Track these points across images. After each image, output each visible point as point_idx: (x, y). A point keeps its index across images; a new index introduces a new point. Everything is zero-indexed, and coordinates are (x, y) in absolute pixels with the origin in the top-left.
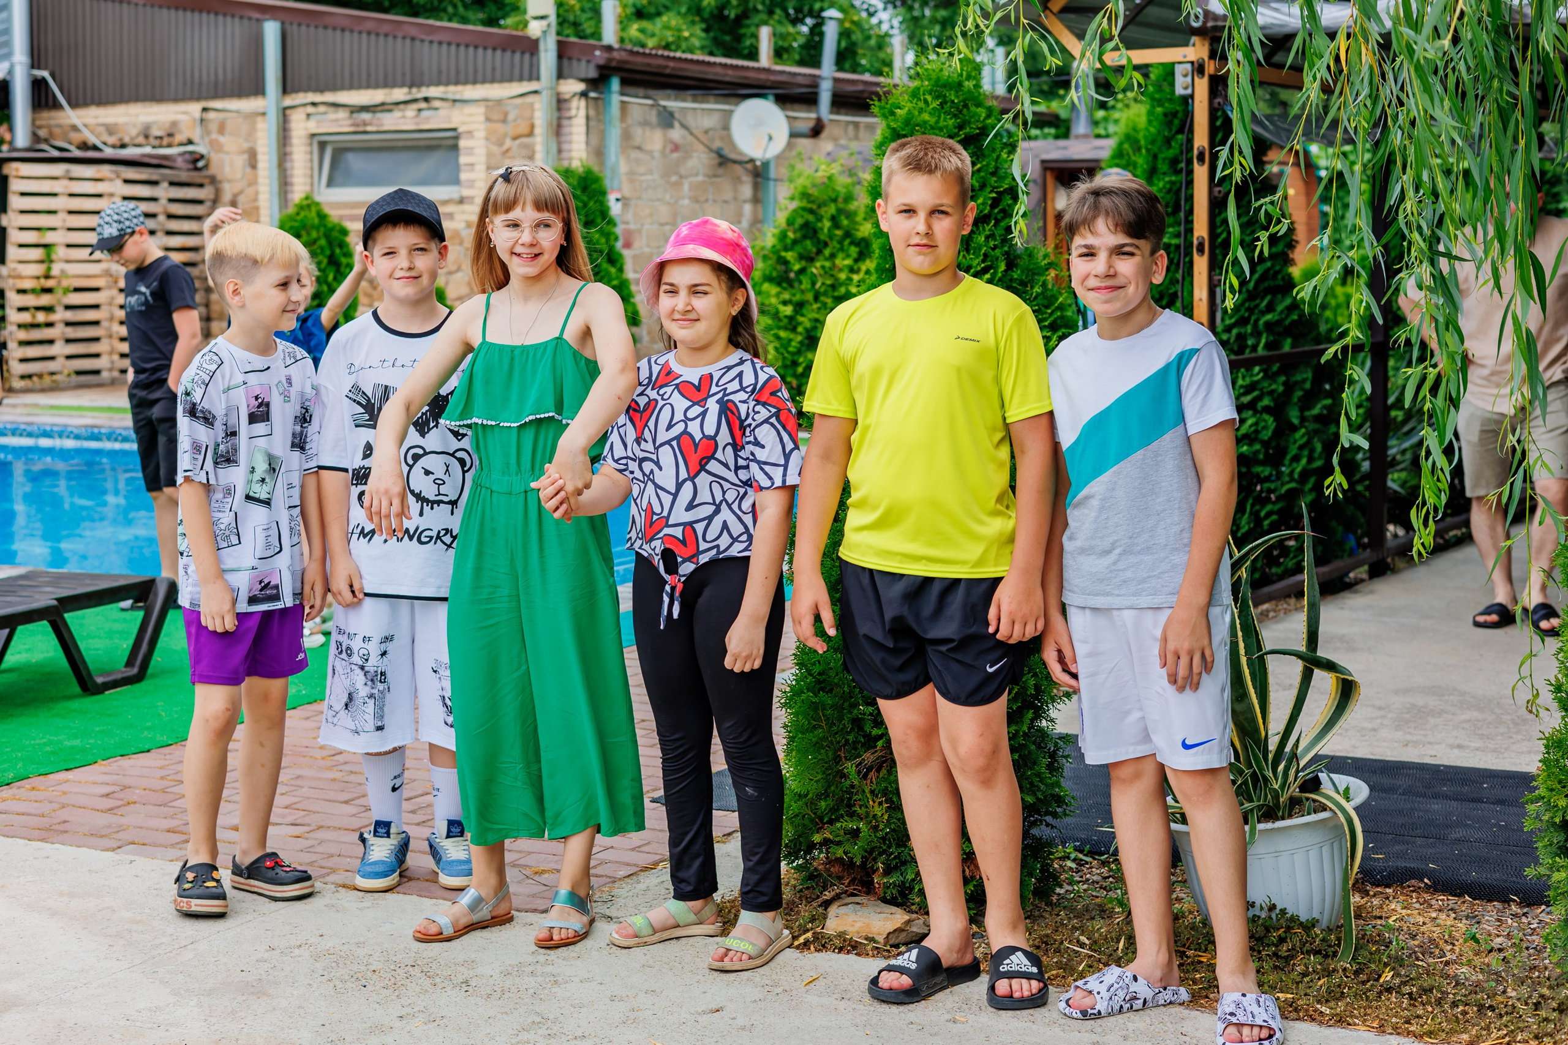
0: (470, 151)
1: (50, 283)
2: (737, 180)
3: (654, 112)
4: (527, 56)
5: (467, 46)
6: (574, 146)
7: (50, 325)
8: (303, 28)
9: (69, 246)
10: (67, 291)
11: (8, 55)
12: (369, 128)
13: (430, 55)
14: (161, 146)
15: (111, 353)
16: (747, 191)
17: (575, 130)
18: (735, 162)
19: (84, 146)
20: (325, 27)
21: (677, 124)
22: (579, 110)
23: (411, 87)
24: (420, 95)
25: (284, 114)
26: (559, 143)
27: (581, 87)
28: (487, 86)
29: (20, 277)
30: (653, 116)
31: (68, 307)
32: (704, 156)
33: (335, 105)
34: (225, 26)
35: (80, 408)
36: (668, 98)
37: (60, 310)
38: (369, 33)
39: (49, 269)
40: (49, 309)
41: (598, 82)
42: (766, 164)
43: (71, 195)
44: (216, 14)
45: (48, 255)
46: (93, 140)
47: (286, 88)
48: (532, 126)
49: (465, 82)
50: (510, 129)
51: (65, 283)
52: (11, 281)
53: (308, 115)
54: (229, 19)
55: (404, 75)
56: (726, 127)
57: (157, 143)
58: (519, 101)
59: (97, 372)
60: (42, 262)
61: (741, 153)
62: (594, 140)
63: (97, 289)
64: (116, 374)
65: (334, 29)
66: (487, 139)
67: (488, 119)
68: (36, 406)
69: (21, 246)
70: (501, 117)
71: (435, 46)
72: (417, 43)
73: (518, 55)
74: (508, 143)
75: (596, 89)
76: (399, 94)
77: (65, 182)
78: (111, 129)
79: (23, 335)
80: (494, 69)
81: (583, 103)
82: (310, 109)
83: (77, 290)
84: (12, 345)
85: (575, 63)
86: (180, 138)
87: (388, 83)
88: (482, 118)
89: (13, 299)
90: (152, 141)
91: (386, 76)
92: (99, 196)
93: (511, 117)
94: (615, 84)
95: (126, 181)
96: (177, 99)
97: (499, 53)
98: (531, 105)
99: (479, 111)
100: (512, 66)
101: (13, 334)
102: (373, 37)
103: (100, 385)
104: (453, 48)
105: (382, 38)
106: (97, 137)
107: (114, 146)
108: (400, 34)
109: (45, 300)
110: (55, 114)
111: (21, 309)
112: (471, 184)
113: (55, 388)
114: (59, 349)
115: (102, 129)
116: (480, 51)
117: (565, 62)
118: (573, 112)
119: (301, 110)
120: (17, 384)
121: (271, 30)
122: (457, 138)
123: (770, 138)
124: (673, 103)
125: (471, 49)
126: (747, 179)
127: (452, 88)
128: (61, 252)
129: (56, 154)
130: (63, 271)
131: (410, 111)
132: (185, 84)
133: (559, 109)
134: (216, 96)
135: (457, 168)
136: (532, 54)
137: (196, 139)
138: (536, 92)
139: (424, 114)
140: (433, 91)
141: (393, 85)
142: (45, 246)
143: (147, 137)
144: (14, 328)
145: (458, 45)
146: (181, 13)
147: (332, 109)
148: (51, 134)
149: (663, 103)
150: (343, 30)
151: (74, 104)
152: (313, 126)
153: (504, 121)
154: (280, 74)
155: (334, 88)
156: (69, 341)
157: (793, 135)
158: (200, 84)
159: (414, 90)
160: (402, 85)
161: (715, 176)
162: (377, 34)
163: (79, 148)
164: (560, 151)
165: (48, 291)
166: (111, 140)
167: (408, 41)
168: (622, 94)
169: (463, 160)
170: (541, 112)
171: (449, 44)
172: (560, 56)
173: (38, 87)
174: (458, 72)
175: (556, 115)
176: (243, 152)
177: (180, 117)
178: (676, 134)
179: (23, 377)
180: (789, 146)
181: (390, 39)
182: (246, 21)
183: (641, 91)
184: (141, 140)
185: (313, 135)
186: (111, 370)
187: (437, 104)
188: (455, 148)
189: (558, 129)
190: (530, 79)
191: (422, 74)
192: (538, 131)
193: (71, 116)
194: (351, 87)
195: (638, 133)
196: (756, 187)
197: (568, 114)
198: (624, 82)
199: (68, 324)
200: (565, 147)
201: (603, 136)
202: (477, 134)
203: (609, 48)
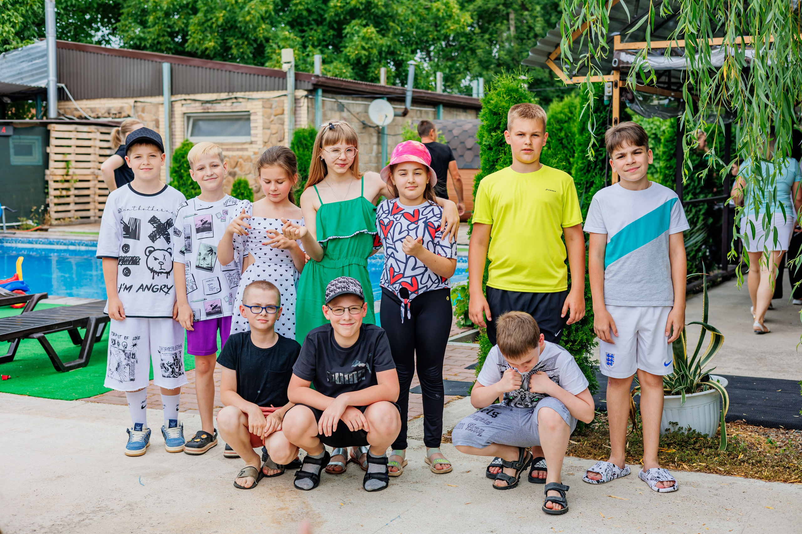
0: (256, 121)
1: (68, 178)
2: (371, 135)
3: (336, 105)
4: (281, 79)
5: (254, 75)
6: (302, 119)
7: (68, 196)
8: (180, 66)
9: (76, 161)
10: (76, 181)
11: (47, 77)
12: (210, 111)
13: (238, 78)
14: (115, 118)
15: (95, 209)
16: (375, 139)
17: (302, 112)
18: (370, 127)
19: (80, 117)
20: (190, 66)
21: (345, 110)
22: (304, 103)
23: (229, 92)
24: (233, 96)
25: (172, 104)
26: (295, 118)
27: (305, 93)
28: (263, 92)
29: (55, 175)
30: (335, 106)
31: (76, 189)
32: (357, 124)
33: (195, 100)
34: (145, 65)
35: (84, 233)
36: (342, 99)
37: (72, 189)
38: (210, 69)
39: (68, 172)
40: (67, 189)
41: (312, 92)
42: (383, 128)
43: (78, 139)
44: (141, 59)
45: (68, 165)
46: (84, 114)
47: (172, 93)
48: (283, 110)
49: (253, 91)
50: (273, 112)
51: (75, 178)
52: (51, 177)
53: (183, 105)
54: (147, 62)
55: (226, 87)
56: (366, 112)
57: (114, 116)
58: (277, 99)
59: (88, 217)
60: (65, 168)
61: (372, 123)
62: (311, 117)
63: (88, 181)
64: (97, 218)
65: (194, 67)
66: (263, 116)
67: (264, 107)
68: (64, 232)
69: (56, 161)
70: (269, 106)
71: (240, 74)
72: (232, 73)
73: (277, 79)
74: (273, 117)
75: (311, 95)
76: (224, 96)
77: (75, 133)
78: (92, 110)
79: (56, 201)
80: (266, 85)
81: (306, 100)
82: (183, 102)
83: (80, 181)
84: (51, 205)
85: (302, 82)
86: (124, 114)
87: (218, 91)
88: (261, 107)
89: (52, 185)
90: (111, 115)
91: (218, 88)
92: (90, 139)
93: (274, 106)
94: (320, 92)
95: (102, 133)
96: (123, 97)
97: (268, 78)
98: (283, 102)
99: (259, 104)
100: (275, 84)
101: (51, 200)
102: (212, 70)
103: (90, 223)
104: (248, 75)
105: (216, 71)
106: (87, 113)
107: (94, 118)
108: (224, 69)
109: (66, 185)
110: (67, 103)
111: (55, 189)
112: (256, 135)
113: (70, 224)
114: (72, 207)
115: (89, 110)
116: (260, 77)
117: (298, 82)
118: (302, 104)
119: (179, 102)
120: (54, 222)
121: (166, 67)
122: (249, 115)
123: (386, 116)
124: (344, 101)
125: (256, 76)
126: (375, 135)
127: (247, 93)
128: (73, 164)
129: (68, 120)
130: (74, 173)
131: (229, 103)
132: (126, 90)
133: (295, 103)
134: (141, 96)
135: (250, 129)
136: (283, 79)
137: (131, 114)
138: (285, 95)
139: (235, 104)
140: (239, 95)
141: (221, 92)
142: (66, 161)
143: (109, 114)
144: (52, 198)
145: (250, 74)
146: (125, 59)
147: (193, 102)
148: (65, 112)
149: (340, 101)
150: (198, 67)
151: (76, 99)
152: (184, 110)
153: (271, 108)
154: (170, 86)
155: (194, 93)
156: (76, 203)
157: (396, 115)
158: (134, 90)
159: (230, 94)
160: (225, 92)
161: (362, 133)
162: (214, 69)
163: (78, 118)
164: (296, 121)
165: (67, 181)
166: (93, 115)
167: (228, 72)
168: (323, 97)
169: (252, 125)
170: (287, 104)
171: (246, 74)
172: (296, 80)
173: (60, 91)
174: (250, 86)
175: (294, 105)
176: (153, 121)
177: (124, 105)
178: (345, 114)
179: (56, 219)
180: (394, 120)
181: (220, 71)
182: (154, 63)
183: (330, 95)
184: (106, 115)
185: (185, 114)
186: (94, 216)
187: (240, 100)
188: (249, 120)
189: (295, 111)
190: (283, 90)
191: (234, 87)
192: (286, 112)
193: (74, 104)
194: (202, 92)
195: (329, 113)
196: (379, 138)
197: (299, 105)
198: (324, 91)
199: (76, 196)
200: (298, 119)
201: (314, 115)
202: (258, 114)
203: (317, 76)
